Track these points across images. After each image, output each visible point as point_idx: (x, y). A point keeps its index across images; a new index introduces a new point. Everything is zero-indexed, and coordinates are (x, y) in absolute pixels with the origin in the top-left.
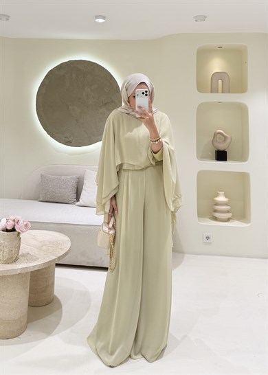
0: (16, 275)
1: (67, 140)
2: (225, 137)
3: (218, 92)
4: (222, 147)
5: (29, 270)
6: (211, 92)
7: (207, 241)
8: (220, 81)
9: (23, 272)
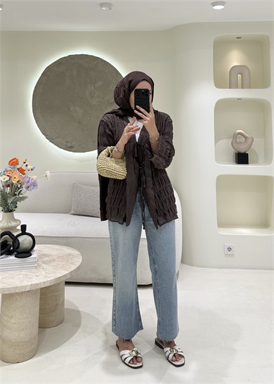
0: (25, 292)
1: (69, 145)
2: (246, 138)
3: (237, 88)
4: (242, 149)
5: (39, 287)
6: (230, 88)
7: (229, 253)
8: (239, 75)
9: (33, 288)
